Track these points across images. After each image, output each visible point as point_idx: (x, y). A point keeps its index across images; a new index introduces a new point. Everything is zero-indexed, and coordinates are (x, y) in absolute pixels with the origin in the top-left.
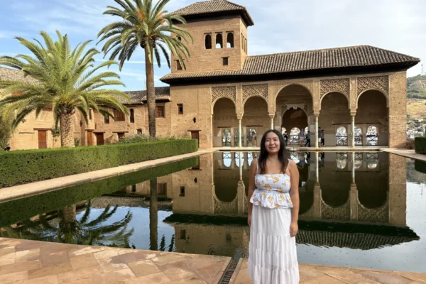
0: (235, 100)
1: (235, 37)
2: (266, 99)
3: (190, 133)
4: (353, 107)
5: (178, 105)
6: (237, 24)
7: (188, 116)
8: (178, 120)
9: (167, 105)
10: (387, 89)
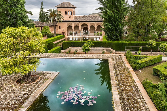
0: (72, 26)
2: (79, 26)
3: (62, 33)
4: (96, 29)
5: (59, 27)
7: (62, 29)
8: (59, 30)
10: (102, 25)
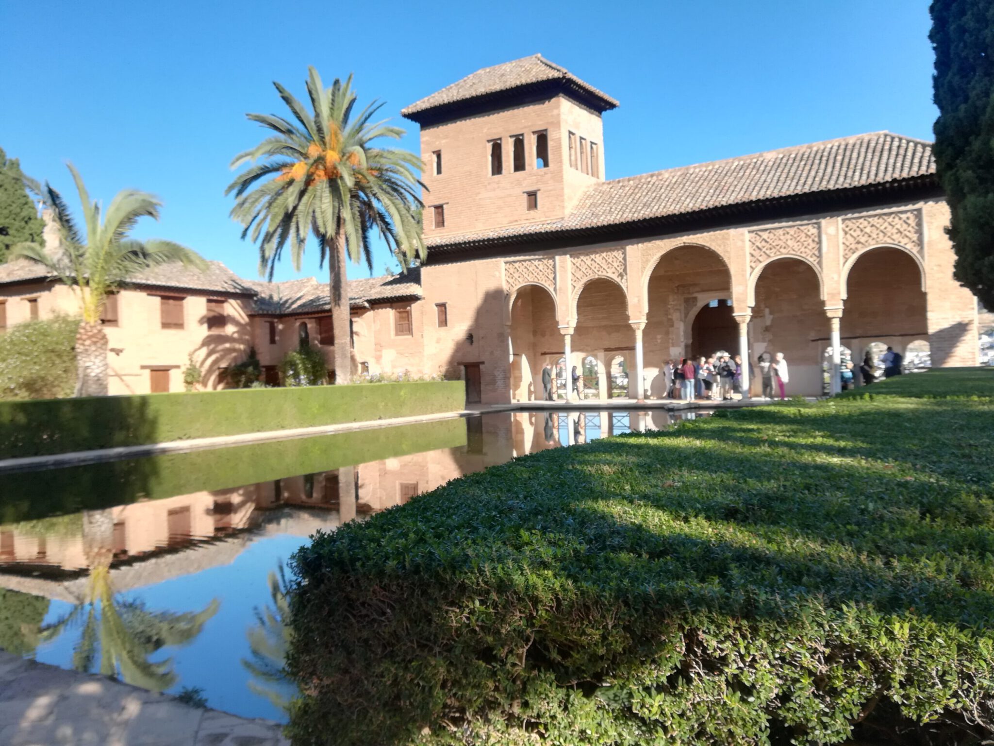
0: (555, 290)
1: (551, 144)
2: (623, 286)
3: (462, 368)
4: (833, 296)
5: (437, 305)
6: (555, 112)
7: (458, 330)
8: (438, 341)
9: (415, 307)
10: (920, 243)
